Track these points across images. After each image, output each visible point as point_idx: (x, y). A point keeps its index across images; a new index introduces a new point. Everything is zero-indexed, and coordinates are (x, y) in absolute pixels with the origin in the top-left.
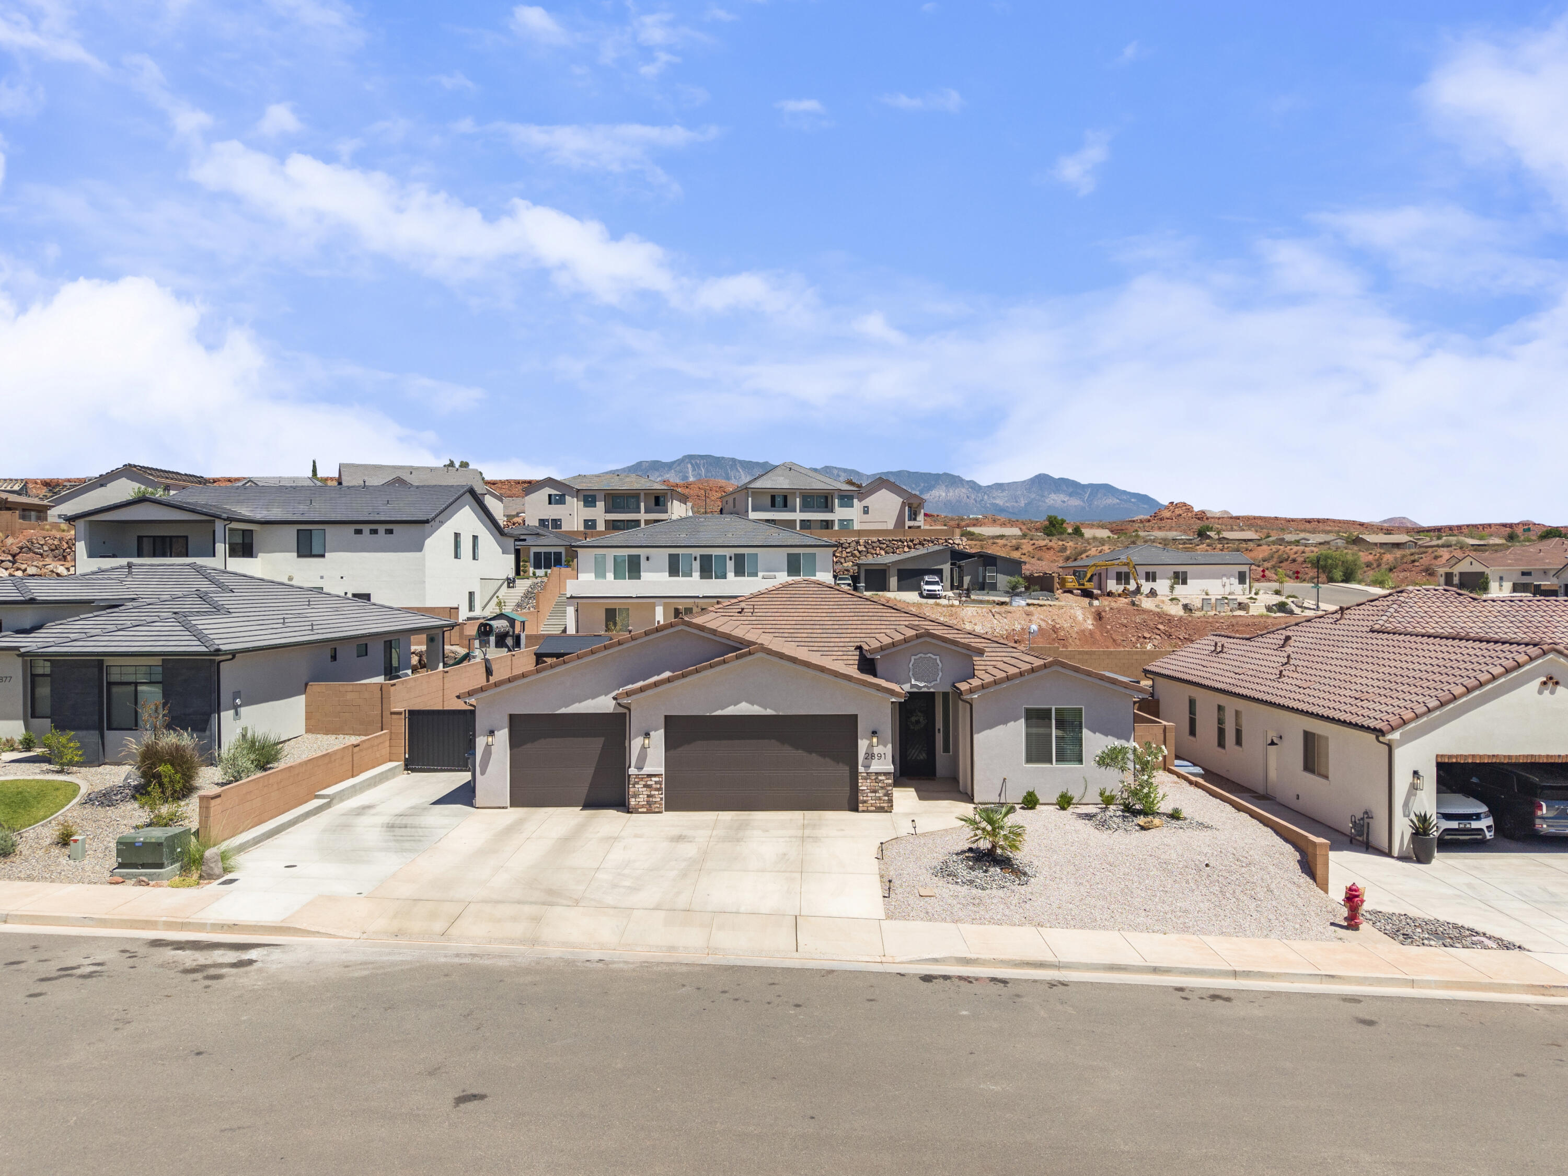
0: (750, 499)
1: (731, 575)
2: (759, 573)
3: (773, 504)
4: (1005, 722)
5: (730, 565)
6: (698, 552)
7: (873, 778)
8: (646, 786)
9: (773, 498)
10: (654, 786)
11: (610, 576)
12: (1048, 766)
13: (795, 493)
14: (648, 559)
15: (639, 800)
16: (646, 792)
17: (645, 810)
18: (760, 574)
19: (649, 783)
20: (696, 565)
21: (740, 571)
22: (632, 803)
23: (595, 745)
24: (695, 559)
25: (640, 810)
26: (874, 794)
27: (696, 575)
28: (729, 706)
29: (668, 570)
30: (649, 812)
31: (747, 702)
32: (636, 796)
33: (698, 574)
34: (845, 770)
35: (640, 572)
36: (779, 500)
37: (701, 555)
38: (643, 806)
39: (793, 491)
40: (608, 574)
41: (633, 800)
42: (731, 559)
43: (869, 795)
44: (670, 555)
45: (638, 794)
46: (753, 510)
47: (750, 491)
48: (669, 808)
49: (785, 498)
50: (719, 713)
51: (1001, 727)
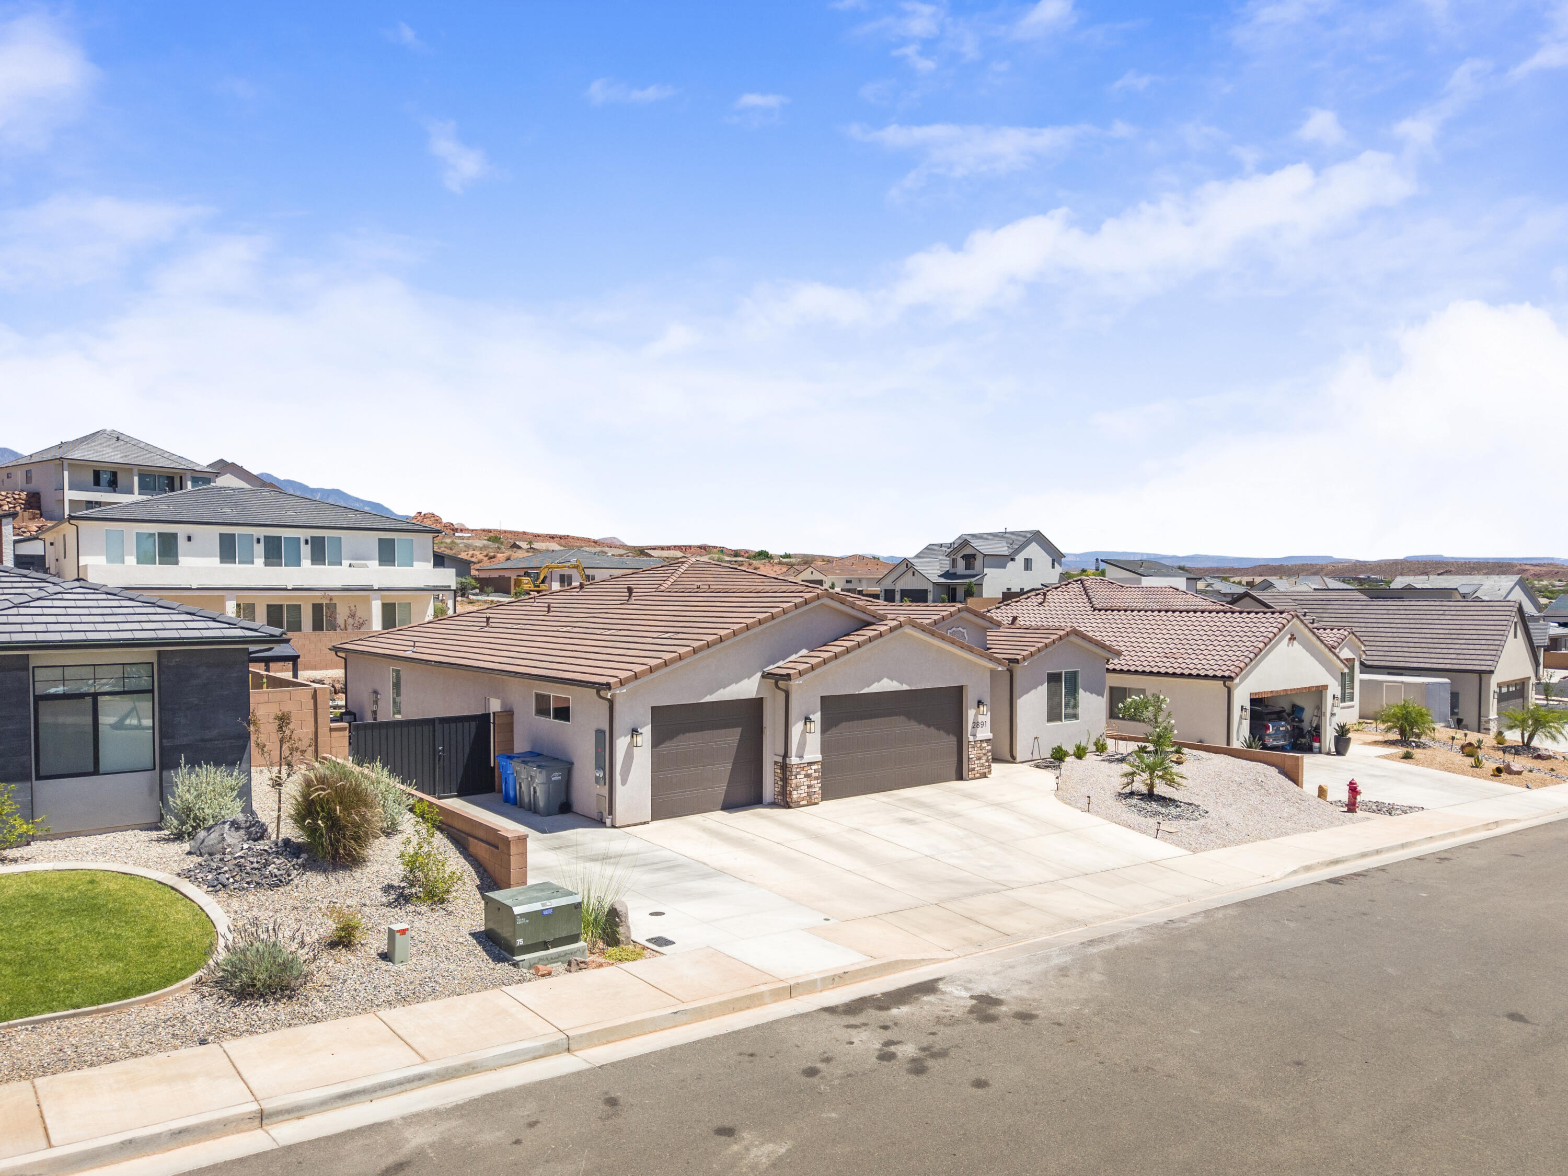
0: (66, 473)
1: (306, 562)
2: (343, 562)
3: (97, 482)
4: (1035, 688)
5: (306, 550)
6: (262, 532)
7: (979, 745)
8: (807, 776)
9: (97, 474)
10: (814, 775)
11: (131, 560)
12: (1059, 723)
13: (131, 470)
14: (189, 539)
15: (799, 792)
16: (806, 782)
17: (805, 802)
18: (346, 563)
19: (809, 772)
20: (259, 549)
21: (318, 557)
22: (795, 796)
23: (731, 738)
24: (258, 541)
25: (802, 803)
26: (978, 762)
27: (259, 561)
28: (873, 683)
29: (218, 554)
30: (810, 804)
31: (888, 678)
32: (797, 788)
33: (263, 560)
34: (953, 740)
35: (177, 556)
36: (105, 477)
37: (265, 537)
38: (803, 799)
39: (128, 468)
40: (127, 558)
41: (795, 792)
42: (307, 542)
43: (976, 762)
44: (221, 535)
45: (800, 785)
46: (70, 488)
47: (66, 463)
48: (825, 798)
49: (114, 474)
50: (866, 690)
51: (1034, 691)
